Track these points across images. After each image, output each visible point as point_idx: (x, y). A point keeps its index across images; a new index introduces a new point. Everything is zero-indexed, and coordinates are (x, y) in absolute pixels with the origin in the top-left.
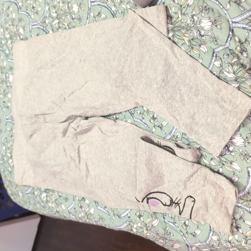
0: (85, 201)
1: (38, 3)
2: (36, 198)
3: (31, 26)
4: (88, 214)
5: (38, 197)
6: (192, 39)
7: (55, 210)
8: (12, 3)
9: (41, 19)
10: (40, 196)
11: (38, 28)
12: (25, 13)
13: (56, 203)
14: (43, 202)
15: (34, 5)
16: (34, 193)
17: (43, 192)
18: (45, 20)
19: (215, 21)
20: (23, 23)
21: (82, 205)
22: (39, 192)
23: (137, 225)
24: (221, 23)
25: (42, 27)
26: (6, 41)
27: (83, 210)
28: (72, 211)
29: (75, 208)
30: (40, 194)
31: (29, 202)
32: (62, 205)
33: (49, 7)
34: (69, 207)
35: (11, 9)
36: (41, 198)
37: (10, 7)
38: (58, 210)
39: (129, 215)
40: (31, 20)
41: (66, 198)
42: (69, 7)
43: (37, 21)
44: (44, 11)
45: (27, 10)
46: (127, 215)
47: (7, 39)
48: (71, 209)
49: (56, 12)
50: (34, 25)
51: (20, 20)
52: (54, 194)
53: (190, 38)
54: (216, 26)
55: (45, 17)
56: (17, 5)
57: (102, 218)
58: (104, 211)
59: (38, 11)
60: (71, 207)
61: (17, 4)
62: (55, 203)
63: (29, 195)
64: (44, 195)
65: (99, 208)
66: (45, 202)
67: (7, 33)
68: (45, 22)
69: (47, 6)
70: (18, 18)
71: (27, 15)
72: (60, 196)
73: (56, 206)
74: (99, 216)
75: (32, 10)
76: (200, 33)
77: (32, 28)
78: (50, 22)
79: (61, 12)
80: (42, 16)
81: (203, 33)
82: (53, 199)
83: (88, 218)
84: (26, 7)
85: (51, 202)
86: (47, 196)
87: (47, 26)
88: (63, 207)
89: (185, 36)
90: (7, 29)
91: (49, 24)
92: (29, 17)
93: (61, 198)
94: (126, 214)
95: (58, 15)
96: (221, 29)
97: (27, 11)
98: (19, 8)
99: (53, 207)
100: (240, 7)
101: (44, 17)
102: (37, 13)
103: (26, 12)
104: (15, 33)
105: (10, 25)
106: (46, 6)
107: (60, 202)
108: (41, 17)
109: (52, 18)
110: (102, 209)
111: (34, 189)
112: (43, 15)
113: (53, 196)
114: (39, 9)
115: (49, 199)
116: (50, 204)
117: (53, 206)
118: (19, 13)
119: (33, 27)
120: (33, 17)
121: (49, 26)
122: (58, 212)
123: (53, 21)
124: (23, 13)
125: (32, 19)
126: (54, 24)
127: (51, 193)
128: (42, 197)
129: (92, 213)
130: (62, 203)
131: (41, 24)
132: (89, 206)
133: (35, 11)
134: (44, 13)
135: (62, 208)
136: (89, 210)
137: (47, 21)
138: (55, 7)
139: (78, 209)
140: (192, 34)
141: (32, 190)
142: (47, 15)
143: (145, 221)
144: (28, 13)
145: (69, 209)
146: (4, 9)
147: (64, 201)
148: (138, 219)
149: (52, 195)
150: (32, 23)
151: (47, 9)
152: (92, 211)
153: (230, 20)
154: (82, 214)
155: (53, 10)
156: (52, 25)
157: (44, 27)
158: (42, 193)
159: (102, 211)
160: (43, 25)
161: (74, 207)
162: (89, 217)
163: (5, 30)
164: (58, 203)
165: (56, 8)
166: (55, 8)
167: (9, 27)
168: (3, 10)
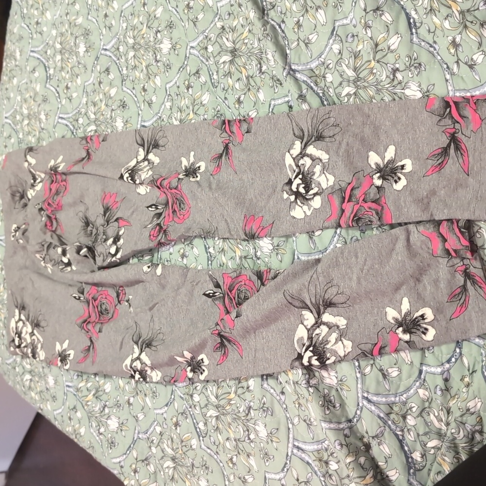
0: (76, 412)
1: (74, 84)
2: (17, 376)
3: (57, 118)
4: (76, 433)
5: (18, 376)
6: (245, 257)
7: (38, 405)
8: (41, 64)
9: (74, 113)
10: (22, 377)
11: (67, 125)
12: (54, 90)
13: (41, 396)
14: (24, 386)
15: (69, 85)
16: (15, 368)
17: (27, 371)
18: (79, 118)
19: (278, 246)
20: (47, 107)
21: (72, 417)
22: (22, 371)
23: (129, 482)
24: (284, 252)
25: (71, 127)
26: (22, 117)
27: (72, 424)
28: (59, 418)
29: (62, 416)
30: (23, 373)
31: (9, 376)
32: (48, 402)
33: (88, 100)
34: (56, 410)
35: (37, 74)
36: (22, 380)
37: (36, 69)
38: (41, 407)
39: (122, 464)
40: (60, 106)
41: (54, 397)
42: (112, 117)
43: (68, 114)
44: (80, 103)
45: (58, 86)
46: (120, 462)
47: (24, 115)
48: (57, 414)
49: (95, 114)
50: (62, 118)
51: (45, 100)
52: (40, 381)
53: (244, 254)
54: (277, 254)
55: (79, 113)
56: (46, 71)
57: (93, 447)
58: (97, 438)
59: (72, 96)
60: (58, 412)
61: (48, 69)
62: (39, 395)
63: (10, 367)
64: (28, 377)
65: (92, 431)
66: (27, 388)
67: (25, 106)
68: (77, 120)
69: (86, 97)
70: (43, 96)
71: (57, 95)
72: (47, 389)
73: (39, 400)
74: (90, 441)
75: (65, 91)
76: (256, 252)
77: (58, 122)
78: (85, 125)
79: (102, 117)
80: (76, 109)
81: (259, 254)
82: (38, 389)
83: (76, 437)
84: (58, 80)
85: (35, 391)
86: (31, 380)
87: (80, 128)
88: (49, 407)
89: (238, 247)
90: (26, 101)
91: (82, 126)
92: (59, 100)
93: (49, 392)
94: (118, 460)
95: (96, 119)
96: (281, 261)
97: (58, 89)
98: (49, 78)
99: (35, 400)
100: (310, 241)
101: (79, 111)
102: (70, 100)
103: (56, 90)
104: (34, 113)
105: (31, 97)
106: (84, 96)
107: (47, 398)
108: (74, 108)
109: (89, 119)
110: (94, 434)
111: (16, 363)
112: (78, 107)
113: (39, 384)
114: (75, 95)
115: (33, 385)
116: (33, 394)
117: (37, 398)
118: (45, 87)
119: (60, 120)
120: (64, 102)
121: (81, 129)
122: (42, 410)
123: (88, 125)
124: (52, 88)
125: (62, 105)
126: (88, 130)
127: (37, 379)
128: (24, 380)
129: (82, 434)
130: (48, 400)
131: (71, 120)
132: (80, 423)
133: (69, 95)
134: (79, 105)
135: (47, 407)
136: (80, 428)
137: (81, 121)
138: (95, 104)
139: (66, 419)
140: (247, 249)
141: (13, 362)
142: (83, 111)
143: (140, 481)
144: (58, 93)
145: (55, 413)
146: (28, 68)
147: (51, 399)
148: (133, 474)
149: (38, 382)
150: (60, 113)
151: (85, 103)
152: (82, 431)
153: (296, 253)
154: (70, 428)
155: (92, 107)
156: (86, 130)
157: (74, 128)
158: (25, 373)
159: (94, 436)
160: (73, 123)
161: (62, 414)
162: (78, 436)
163: (23, 101)
164: (43, 397)
165: (97, 108)
166: (95, 106)
167: (29, 99)
168: (26, 68)
